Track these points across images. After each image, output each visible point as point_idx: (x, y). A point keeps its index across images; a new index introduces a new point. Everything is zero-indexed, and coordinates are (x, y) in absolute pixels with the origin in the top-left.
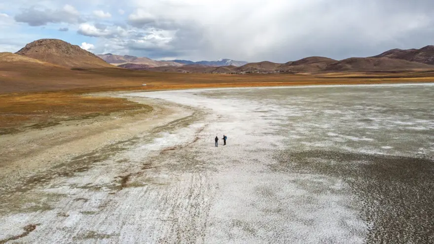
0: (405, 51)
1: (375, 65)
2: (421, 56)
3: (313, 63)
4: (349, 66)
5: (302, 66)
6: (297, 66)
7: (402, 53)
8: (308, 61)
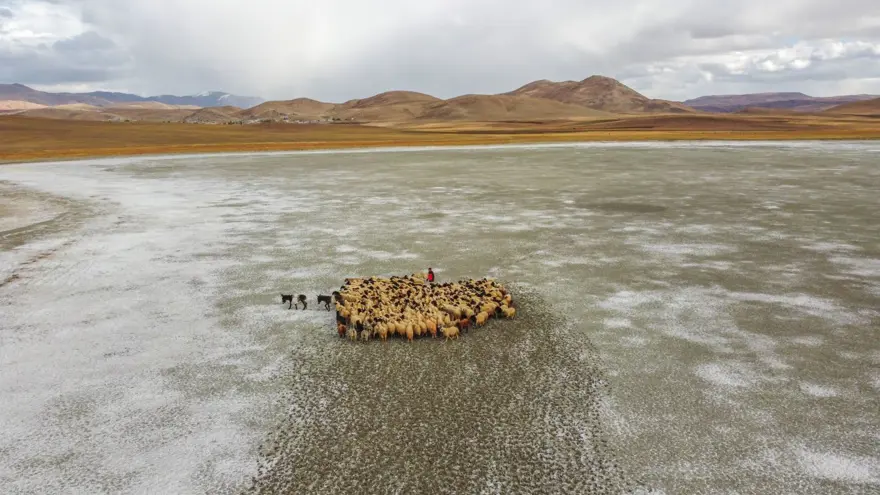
0: (556, 85)
1: (509, 110)
2: (581, 93)
3: (395, 103)
4: (463, 111)
5: (376, 108)
6: (366, 110)
7: (552, 88)
8: (386, 100)
